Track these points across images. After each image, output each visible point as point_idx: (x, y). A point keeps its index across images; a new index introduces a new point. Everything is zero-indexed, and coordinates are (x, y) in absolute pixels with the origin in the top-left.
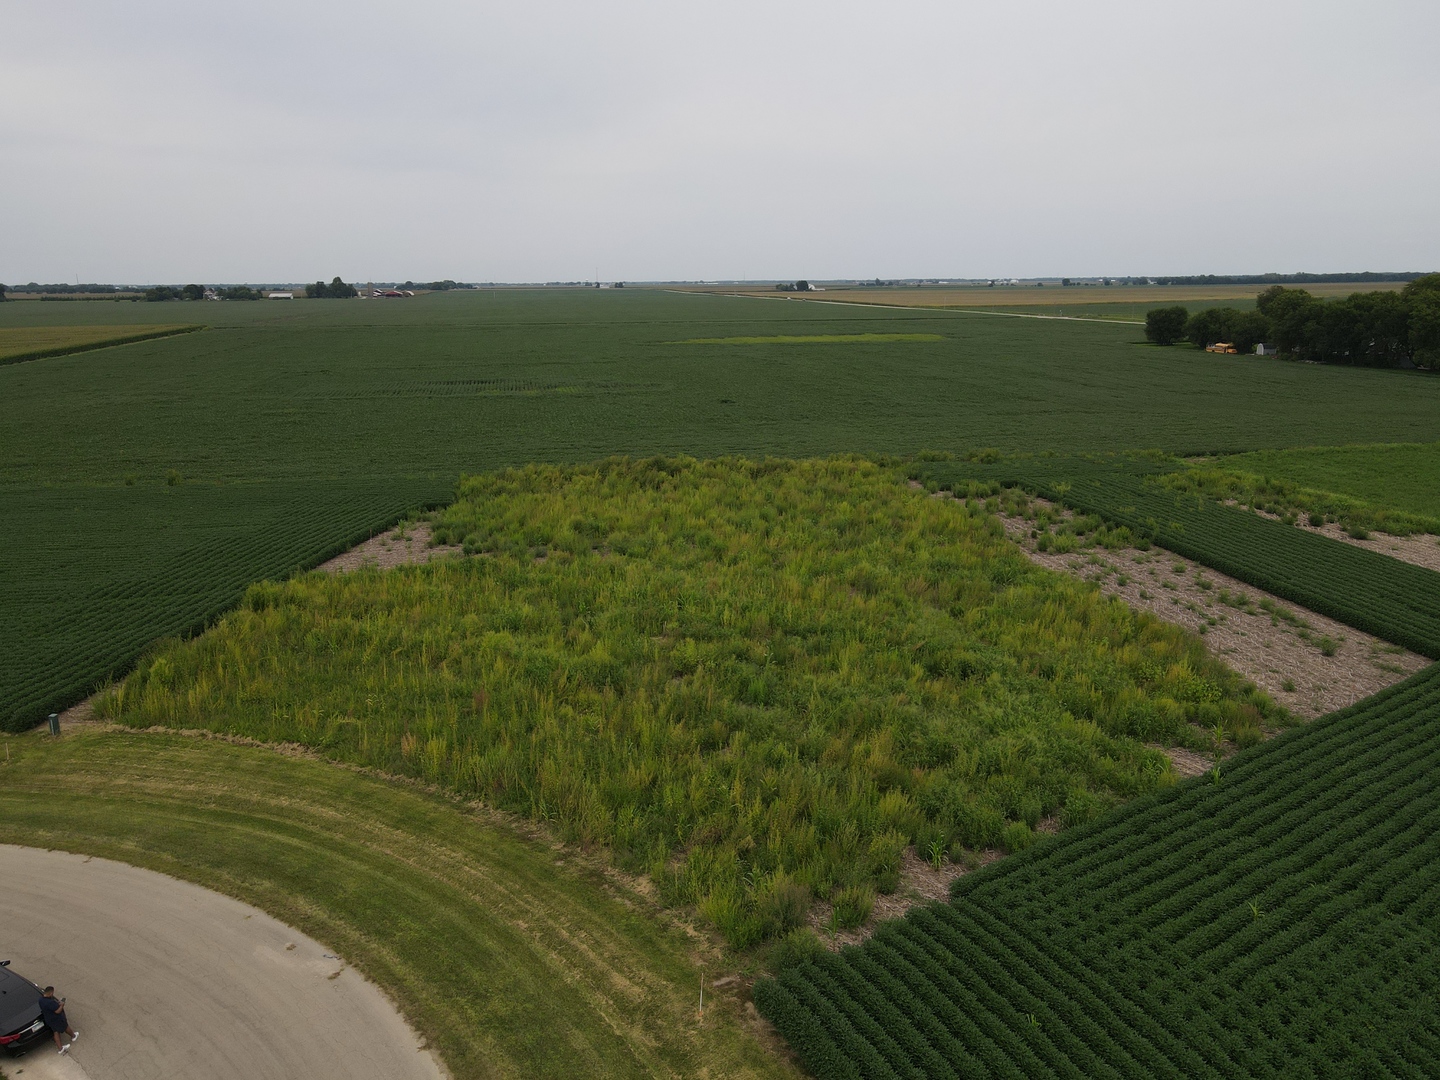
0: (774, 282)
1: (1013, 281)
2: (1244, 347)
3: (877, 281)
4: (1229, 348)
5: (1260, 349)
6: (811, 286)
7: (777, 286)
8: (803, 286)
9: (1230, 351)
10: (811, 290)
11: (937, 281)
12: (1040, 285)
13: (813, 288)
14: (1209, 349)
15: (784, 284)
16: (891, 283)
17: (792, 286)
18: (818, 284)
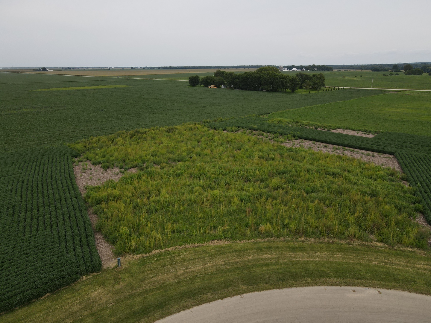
0: (32, 68)
1: (113, 68)
2: (218, 86)
3: (68, 68)
4: (215, 86)
5: (223, 87)
6: (47, 69)
7: (34, 70)
8: (44, 69)
9: (215, 87)
10: (47, 71)
11: (88, 68)
12: (123, 69)
13: (48, 70)
14: (210, 87)
15: (37, 69)
16: (73, 68)
17: (40, 69)
18: (50, 68)
